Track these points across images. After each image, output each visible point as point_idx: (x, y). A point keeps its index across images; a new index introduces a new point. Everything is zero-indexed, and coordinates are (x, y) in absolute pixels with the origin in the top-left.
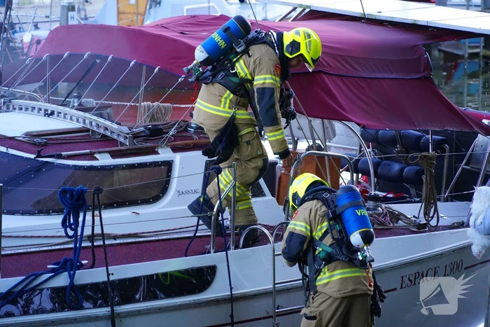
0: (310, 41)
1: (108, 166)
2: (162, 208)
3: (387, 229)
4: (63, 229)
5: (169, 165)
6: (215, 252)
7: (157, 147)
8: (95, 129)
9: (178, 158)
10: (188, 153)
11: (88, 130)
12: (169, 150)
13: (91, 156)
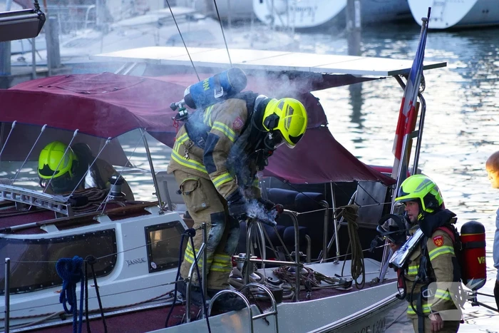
0: (291, 118)
1: (59, 238)
2: (117, 279)
3: (317, 290)
4: (62, 304)
5: (111, 233)
6: (191, 321)
7: (96, 215)
8: (21, 201)
9: (118, 226)
10: (125, 220)
11: (13, 203)
12: (107, 218)
13: (37, 229)
